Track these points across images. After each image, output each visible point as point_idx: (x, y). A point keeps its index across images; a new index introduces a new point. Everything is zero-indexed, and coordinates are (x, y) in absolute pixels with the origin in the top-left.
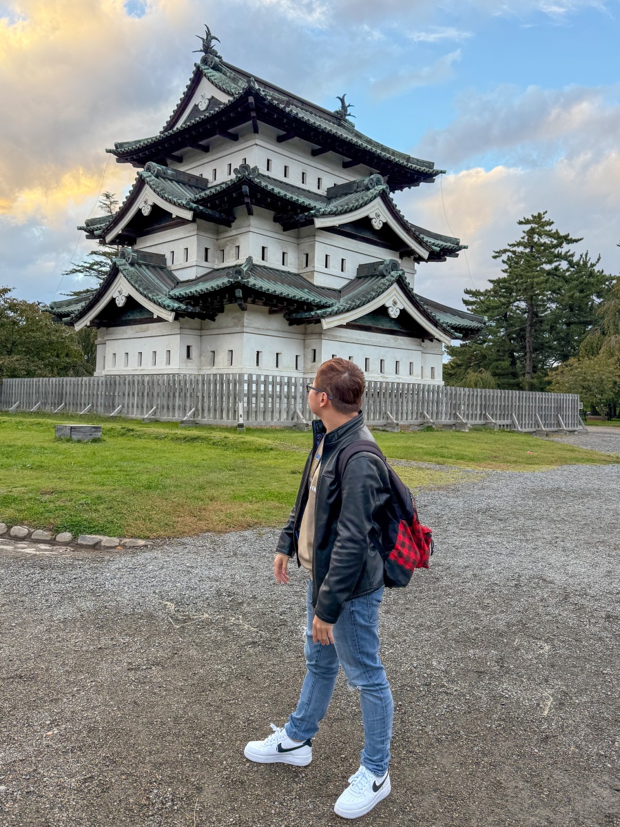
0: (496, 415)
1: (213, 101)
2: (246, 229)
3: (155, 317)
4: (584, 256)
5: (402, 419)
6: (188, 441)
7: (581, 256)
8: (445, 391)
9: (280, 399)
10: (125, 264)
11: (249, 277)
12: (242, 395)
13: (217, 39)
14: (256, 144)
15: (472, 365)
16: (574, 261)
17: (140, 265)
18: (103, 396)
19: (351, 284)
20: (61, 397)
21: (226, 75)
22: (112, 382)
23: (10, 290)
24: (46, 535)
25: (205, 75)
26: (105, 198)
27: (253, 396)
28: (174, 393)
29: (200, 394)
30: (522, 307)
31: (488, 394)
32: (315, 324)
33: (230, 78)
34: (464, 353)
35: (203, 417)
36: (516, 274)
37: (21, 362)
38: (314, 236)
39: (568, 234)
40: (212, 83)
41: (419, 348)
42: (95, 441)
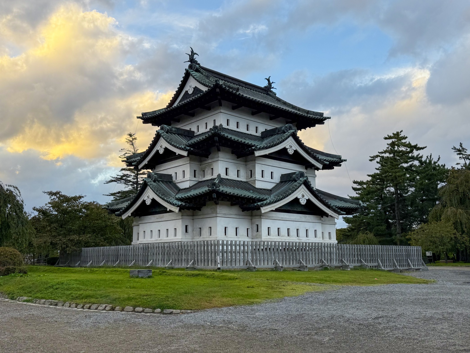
0: (368, 260)
1: (196, 89)
2: (217, 159)
3: (168, 210)
4: (429, 157)
5: (309, 264)
6: (194, 276)
7: (427, 157)
8: (337, 247)
9: (239, 253)
10: (151, 182)
11: (220, 186)
12: (219, 252)
13: (197, 54)
14: (221, 112)
15: (361, 229)
16: (423, 161)
17: (159, 181)
18: (142, 256)
19: (277, 186)
20: (117, 257)
21: (203, 74)
22: (146, 248)
23: (83, 197)
25: (191, 75)
27: (225, 252)
28: (182, 253)
29: (196, 252)
30: (392, 191)
31: (361, 248)
32: (257, 210)
33: (205, 76)
34: (355, 221)
35: (198, 265)
36: (385, 171)
37: (92, 238)
38: (255, 160)
39: (417, 145)
40: (196, 79)
41: (320, 221)
42: (149, 277)
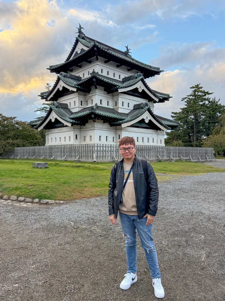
0: (184, 156)
1: (82, 50)
2: (95, 94)
3: (65, 125)
4: (214, 99)
5: (150, 158)
6: (77, 167)
7: (213, 99)
8: (165, 148)
9: (108, 152)
10: (54, 108)
11: (96, 110)
12: (95, 151)
13: (83, 28)
14: (98, 64)
15: (175, 138)
16: (211, 101)
17: (59, 108)
18: (48, 153)
19: (132, 112)
20: (34, 153)
21: (86, 41)
22: (51, 148)
23: (16, 118)
24: (30, 200)
25: (79, 41)
26: (47, 85)
27: (99, 151)
28: (72, 151)
29: (80, 151)
30: (192, 118)
31: (181, 148)
32: (119, 126)
33: (88, 41)
34: (172, 134)
35: (82, 159)
36: (190, 106)
37: (21, 142)
38: (118, 95)
39: (208, 91)
40: (82, 43)
41: (156, 133)
42: (46, 168)
